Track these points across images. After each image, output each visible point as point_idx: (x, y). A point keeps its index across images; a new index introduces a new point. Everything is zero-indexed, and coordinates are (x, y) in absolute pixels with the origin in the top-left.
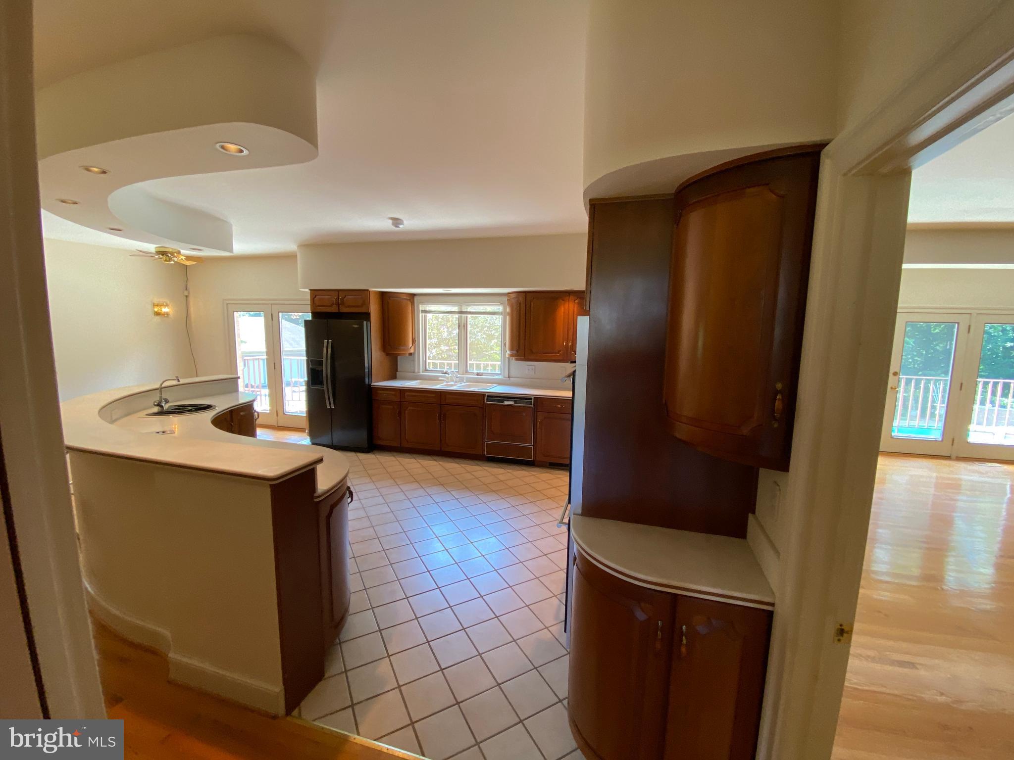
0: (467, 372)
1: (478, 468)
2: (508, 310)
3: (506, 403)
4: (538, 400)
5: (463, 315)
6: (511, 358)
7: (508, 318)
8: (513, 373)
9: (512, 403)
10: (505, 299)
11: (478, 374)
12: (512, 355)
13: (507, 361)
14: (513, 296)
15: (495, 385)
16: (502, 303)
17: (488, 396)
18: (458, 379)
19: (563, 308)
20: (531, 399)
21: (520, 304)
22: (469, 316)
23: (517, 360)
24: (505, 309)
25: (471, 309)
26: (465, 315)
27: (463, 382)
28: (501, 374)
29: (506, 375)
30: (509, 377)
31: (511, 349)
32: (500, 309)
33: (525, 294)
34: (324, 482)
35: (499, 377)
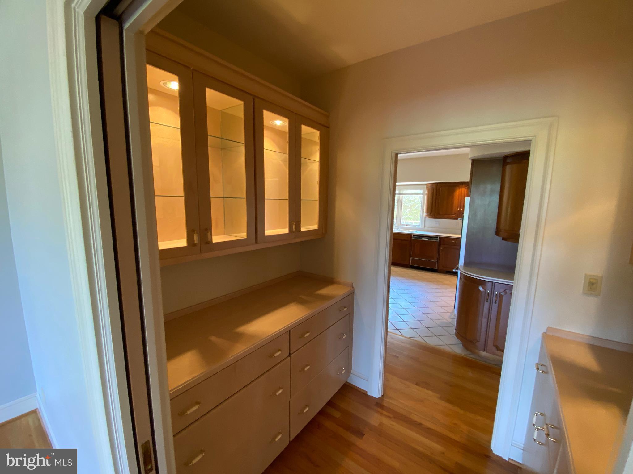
0: (401, 224)
1: (407, 270)
2: (426, 192)
3: (423, 239)
4: (441, 238)
5: (401, 195)
6: (426, 217)
7: (426, 197)
8: (427, 225)
9: (427, 239)
10: (425, 186)
11: (407, 225)
12: (427, 216)
13: (424, 218)
14: (430, 185)
15: (416, 231)
16: (423, 189)
17: (413, 236)
18: (396, 227)
19: (458, 192)
20: (438, 238)
21: (433, 189)
22: (404, 196)
23: (430, 218)
24: (424, 192)
25: (404, 192)
26: (402, 195)
27: (399, 229)
28: (420, 225)
29: (423, 226)
30: (424, 227)
31: (427, 212)
32: (421, 191)
33: (436, 184)
35: (420, 227)
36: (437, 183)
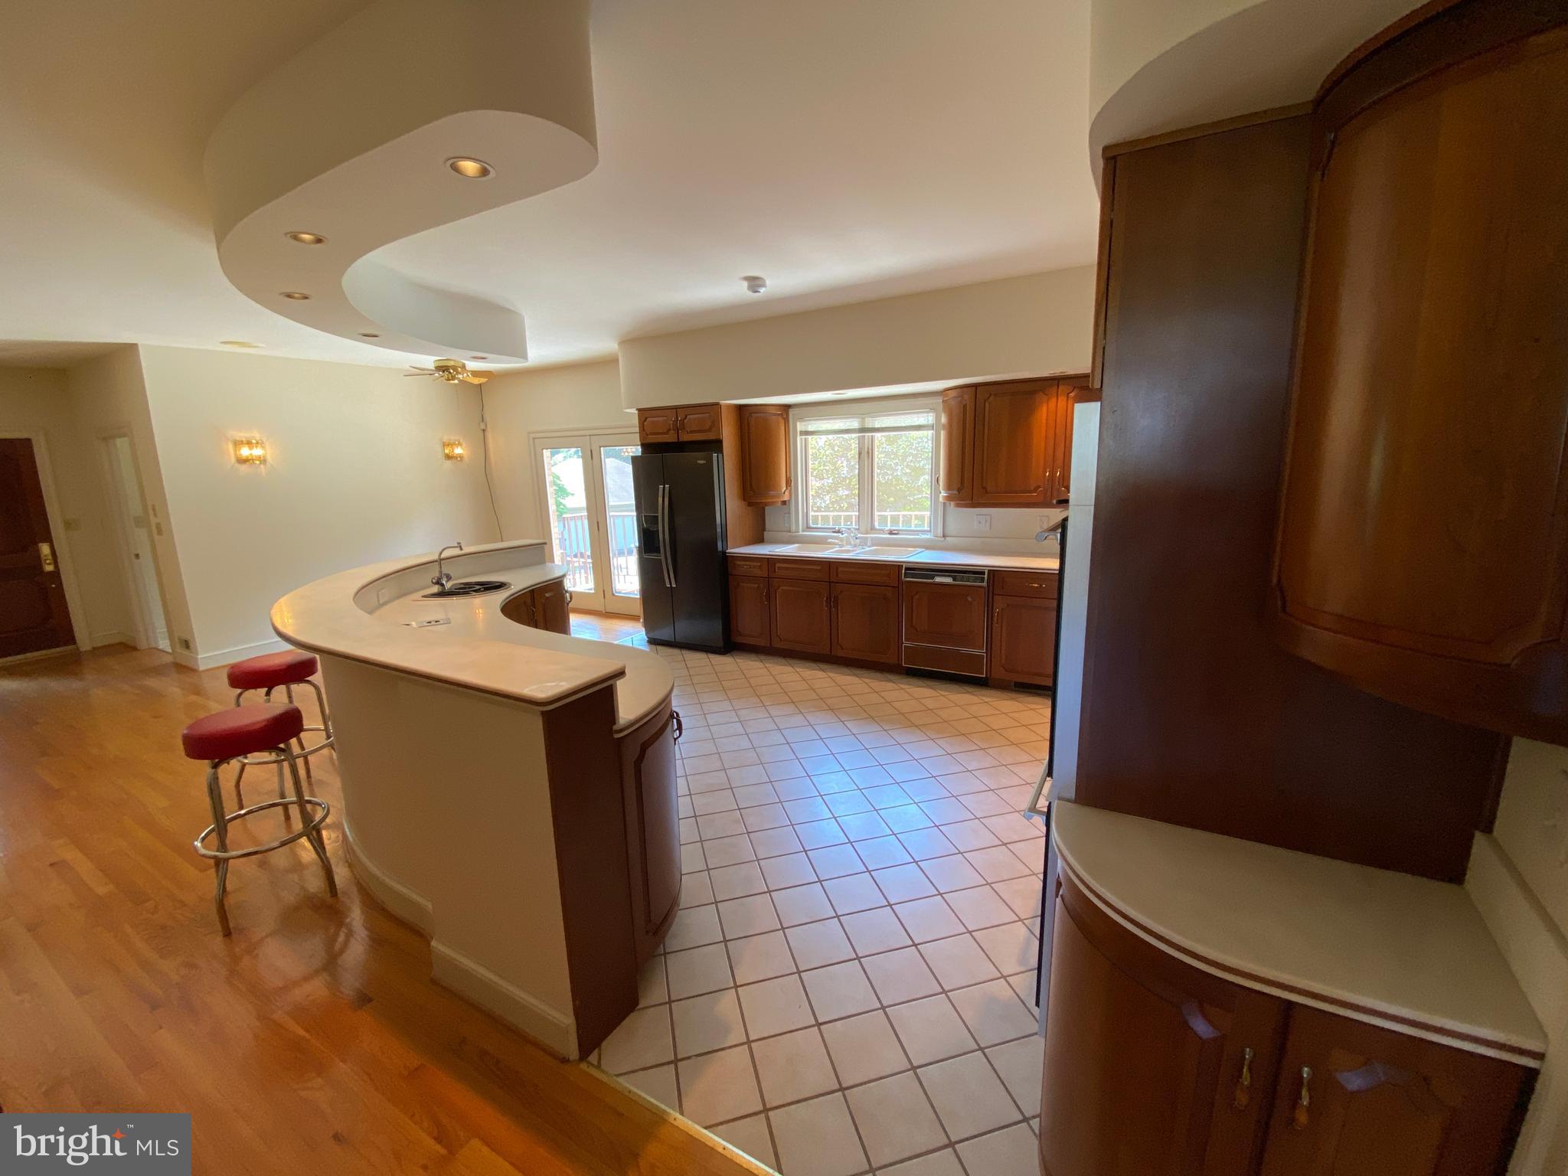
0: (873, 528)
1: (890, 685)
2: (944, 419)
3: (938, 579)
4: (995, 574)
5: (866, 434)
6: (948, 502)
7: (943, 434)
8: (952, 528)
9: (948, 580)
10: (939, 400)
11: (891, 533)
12: (949, 498)
13: (941, 508)
14: (954, 393)
15: (920, 550)
16: (932, 409)
17: (907, 569)
18: (858, 541)
19: (1044, 409)
20: (983, 573)
21: (965, 406)
22: (878, 435)
23: (958, 505)
24: (938, 418)
25: (879, 423)
26: (870, 434)
27: (866, 545)
28: (930, 531)
29: (940, 531)
30: (944, 536)
31: (949, 487)
32: (926, 418)
33: (974, 388)
34: (629, 707)
35: (928, 536)
36: (976, 386)
